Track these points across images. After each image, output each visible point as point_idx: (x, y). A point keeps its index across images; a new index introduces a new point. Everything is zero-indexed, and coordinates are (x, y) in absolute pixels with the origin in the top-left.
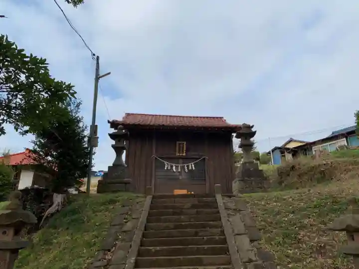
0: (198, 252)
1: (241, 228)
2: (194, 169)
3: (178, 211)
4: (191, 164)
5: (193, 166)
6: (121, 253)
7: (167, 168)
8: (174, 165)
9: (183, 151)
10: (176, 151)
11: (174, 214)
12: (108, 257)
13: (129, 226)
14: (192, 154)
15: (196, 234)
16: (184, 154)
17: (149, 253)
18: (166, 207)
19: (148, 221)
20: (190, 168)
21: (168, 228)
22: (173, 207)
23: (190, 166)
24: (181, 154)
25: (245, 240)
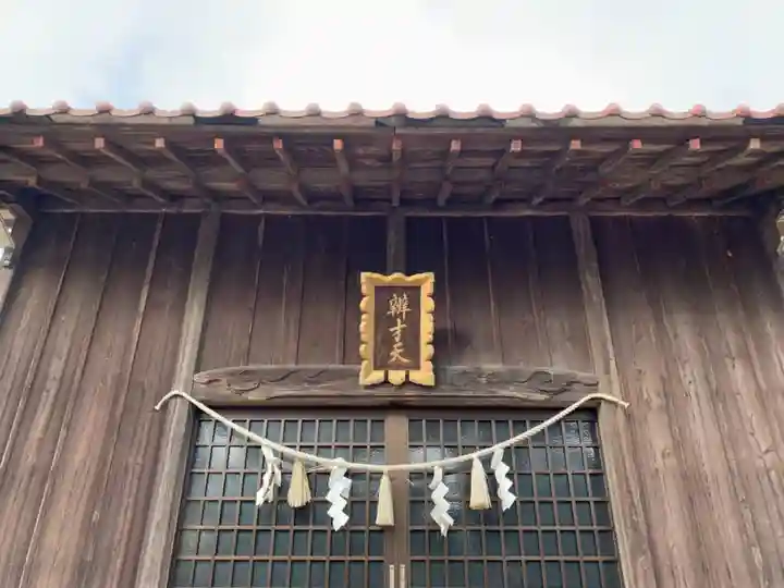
2: (508, 500)
4: (486, 461)
5: (501, 470)
7: (282, 490)
8: (337, 465)
9: (412, 350)
10: (349, 350)
16: (424, 375)
20: (479, 497)
23: (478, 473)
24: (397, 377)
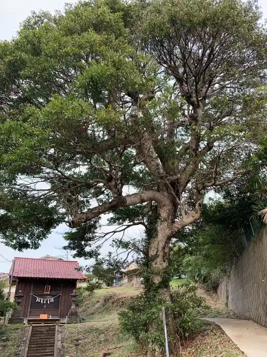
0: (46, 346)
1: (60, 338)
2: (53, 301)
3: (41, 333)
4: (52, 299)
6: (23, 348)
7: (38, 301)
8: (42, 299)
9: (48, 291)
10: (44, 291)
11: (40, 334)
12: (20, 349)
13: (25, 339)
14: (53, 292)
15: (46, 341)
16: (49, 293)
17: (32, 347)
18: (38, 331)
19: (31, 337)
20: (51, 301)
21: (37, 339)
22: (40, 331)
24: (47, 293)
25: (60, 342)
